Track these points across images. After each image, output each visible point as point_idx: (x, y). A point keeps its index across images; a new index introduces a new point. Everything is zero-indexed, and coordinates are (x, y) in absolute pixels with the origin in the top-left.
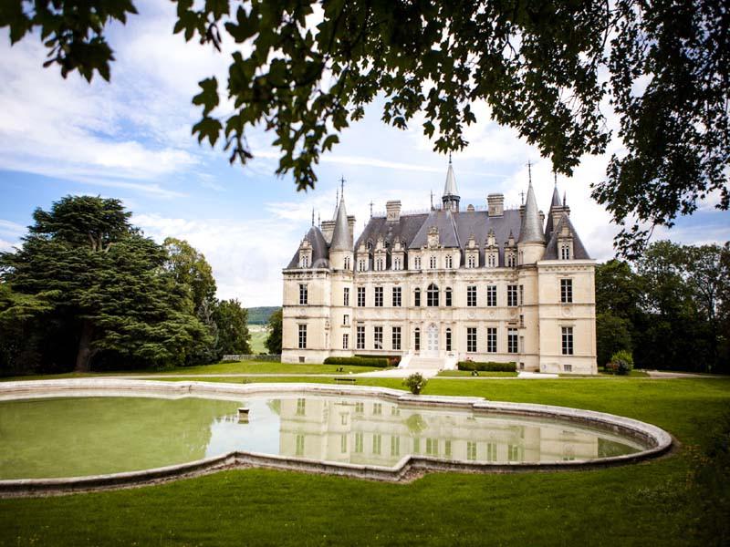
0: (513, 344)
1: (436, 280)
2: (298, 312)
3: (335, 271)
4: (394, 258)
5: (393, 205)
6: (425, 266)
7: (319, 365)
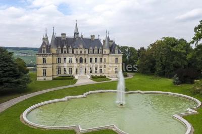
0: (101, 71)
1: (82, 56)
2: (43, 66)
3: (53, 54)
4: (69, 50)
5: (63, 34)
6: (79, 53)
7: (51, 81)
